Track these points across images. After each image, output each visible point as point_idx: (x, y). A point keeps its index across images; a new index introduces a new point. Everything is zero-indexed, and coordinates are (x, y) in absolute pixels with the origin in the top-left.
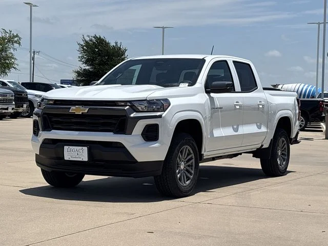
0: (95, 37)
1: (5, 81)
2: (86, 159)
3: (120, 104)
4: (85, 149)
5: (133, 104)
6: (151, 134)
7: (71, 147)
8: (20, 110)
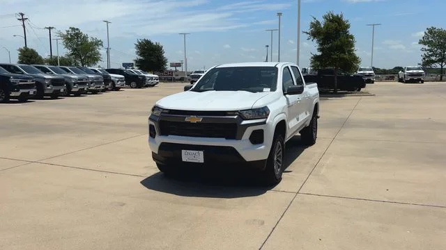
0: (145, 40)
1: (96, 69)
2: (202, 161)
3: (229, 113)
4: (202, 153)
5: (241, 114)
6: (257, 138)
7: (188, 151)
8: (107, 87)
